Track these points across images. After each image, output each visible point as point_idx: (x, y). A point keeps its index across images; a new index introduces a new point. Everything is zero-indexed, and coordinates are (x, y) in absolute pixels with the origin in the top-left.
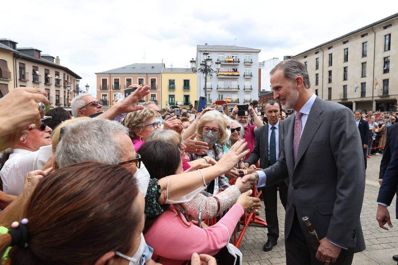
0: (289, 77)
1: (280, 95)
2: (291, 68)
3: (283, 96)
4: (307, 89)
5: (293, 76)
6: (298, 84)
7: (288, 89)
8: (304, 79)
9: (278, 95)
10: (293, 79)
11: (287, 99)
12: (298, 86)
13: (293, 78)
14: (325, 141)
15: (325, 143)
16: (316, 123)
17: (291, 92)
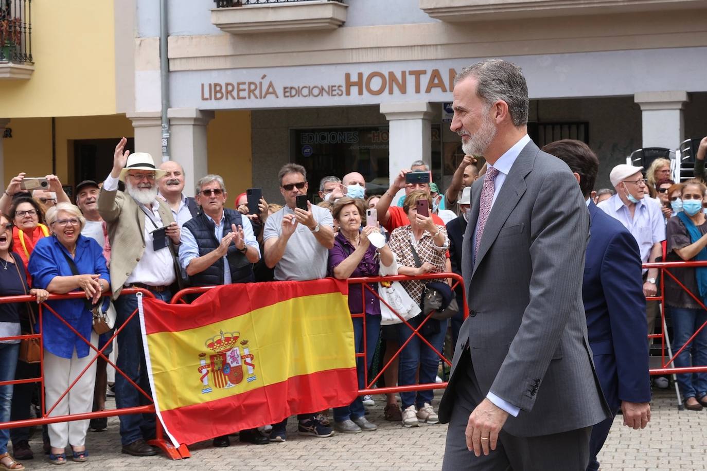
0: (485, 98)
1: (462, 125)
3: (466, 129)
5: (493, 98)
8: (512, 108)
10: (491, 103)
11: (473, 137)
12: (496, 117)
13: (491, 100)
15: (523, 230)
16: (516, 192)
17: (482, 126)
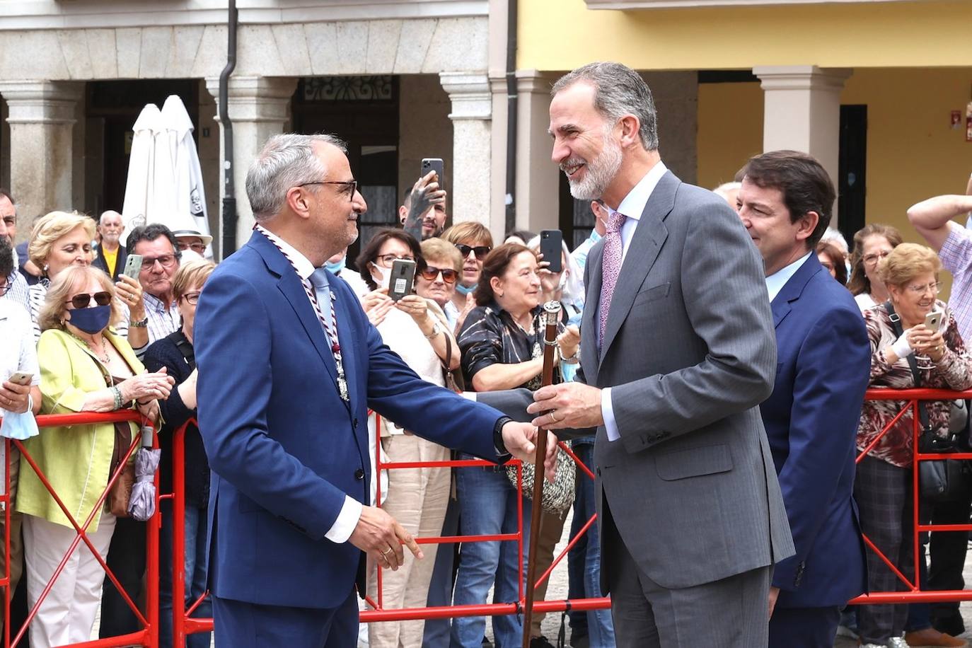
0: (606, 110)
1: (571, 151)
2: (616, 88)
3: (579, 156)
4: (647, 150)
5: (617, 110)
6: (624, 134)
7: (597, 140)
8: (642, 126)
9: (566, 152)
10: (615, 118)
11: (591, 167)
12: (623, 137)
13: (615, 114)
14: (670, 288)
15: (669, 291)
17: (604, 150)
